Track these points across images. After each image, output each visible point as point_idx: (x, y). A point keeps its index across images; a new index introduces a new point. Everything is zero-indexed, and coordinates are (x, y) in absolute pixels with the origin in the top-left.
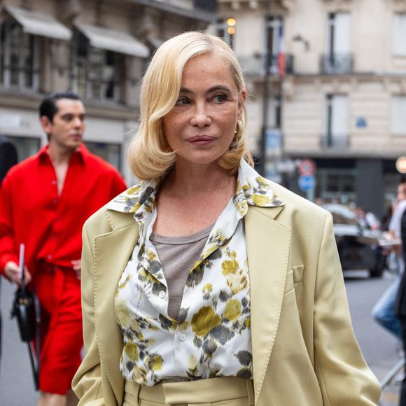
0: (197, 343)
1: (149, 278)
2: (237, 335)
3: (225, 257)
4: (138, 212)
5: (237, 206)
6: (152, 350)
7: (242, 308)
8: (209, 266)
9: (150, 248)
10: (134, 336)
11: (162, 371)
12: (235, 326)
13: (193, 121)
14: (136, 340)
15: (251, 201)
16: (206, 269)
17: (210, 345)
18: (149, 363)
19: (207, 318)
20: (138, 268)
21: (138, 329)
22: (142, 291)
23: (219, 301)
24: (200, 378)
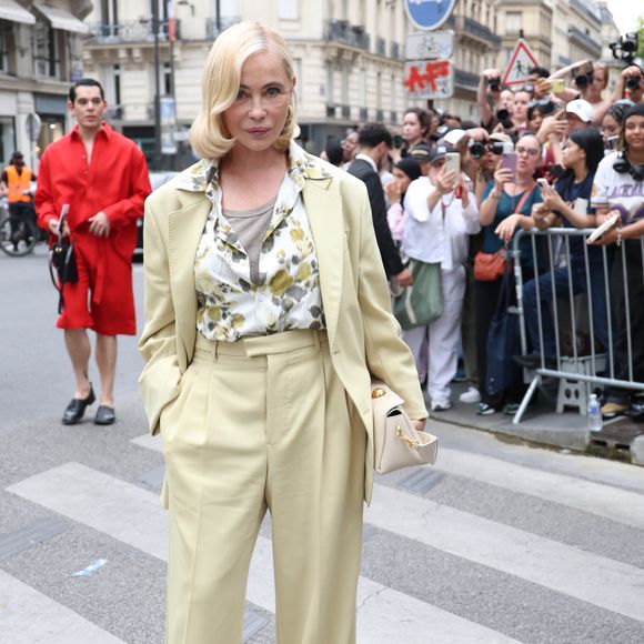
0: (275, 302)
1: (227, 248)
2: (309, 293)
3: (291, 226)
4: (208, 190)
5: (293, 179)
6: (234, 311)
7: (312, 269)
8: (278, 234)
9: (224, 222)
10: (217, 301)
11: (243, 328)
12: (307, 285)
13: (251, 114)
14: (218, 303)
15: (305, 174)
16: (276, 238)
17: (287, 303)
18: (232, 322)
19: (282, 280)
20: (215, 240)
21: (220, 293)
22: (223, 260)
23: (291, 264)
24: (275, 332)
